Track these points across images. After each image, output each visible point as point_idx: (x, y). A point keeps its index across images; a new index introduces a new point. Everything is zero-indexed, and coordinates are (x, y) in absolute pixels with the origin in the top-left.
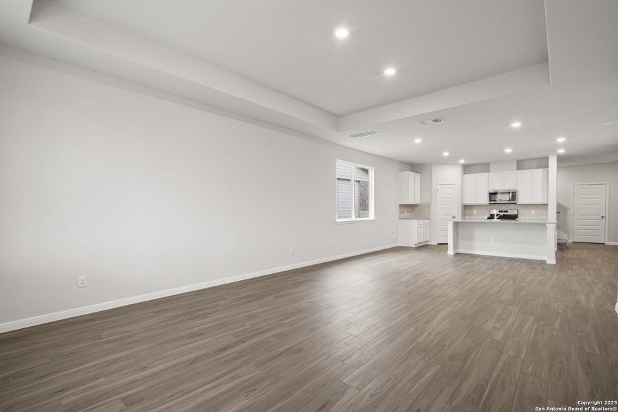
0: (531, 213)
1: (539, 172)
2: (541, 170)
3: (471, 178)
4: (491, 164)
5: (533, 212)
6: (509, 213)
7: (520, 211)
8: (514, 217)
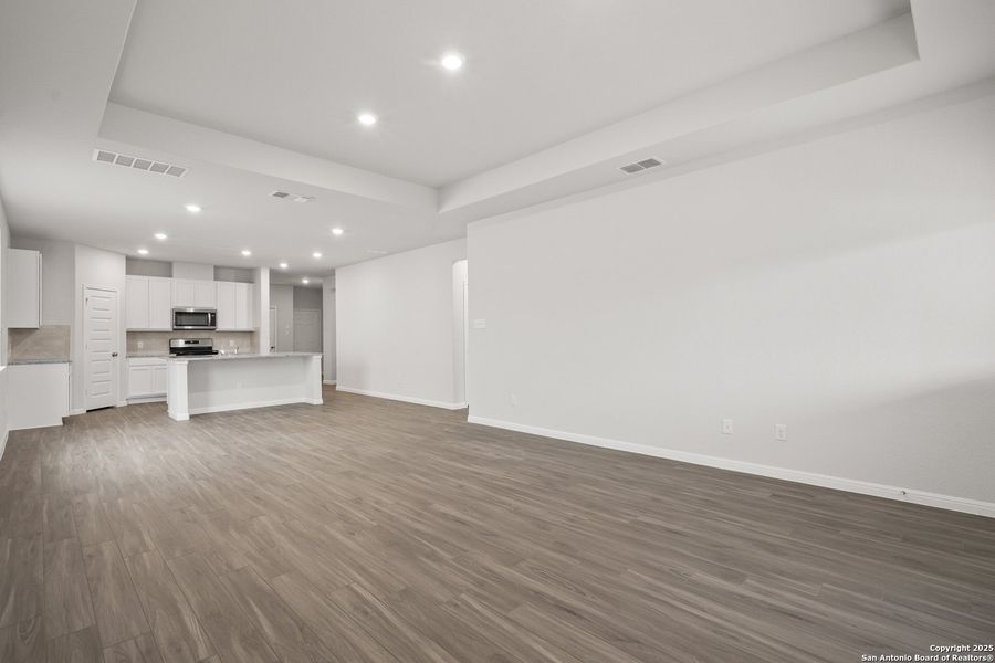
0: (228, 344)
1: (243, 287)
2: (245, 284)
3: (141, 282)
4: (175, 265)
5: (232, 343)
6: (200, 345)
7: (215, 341)
8: (209, 351)
